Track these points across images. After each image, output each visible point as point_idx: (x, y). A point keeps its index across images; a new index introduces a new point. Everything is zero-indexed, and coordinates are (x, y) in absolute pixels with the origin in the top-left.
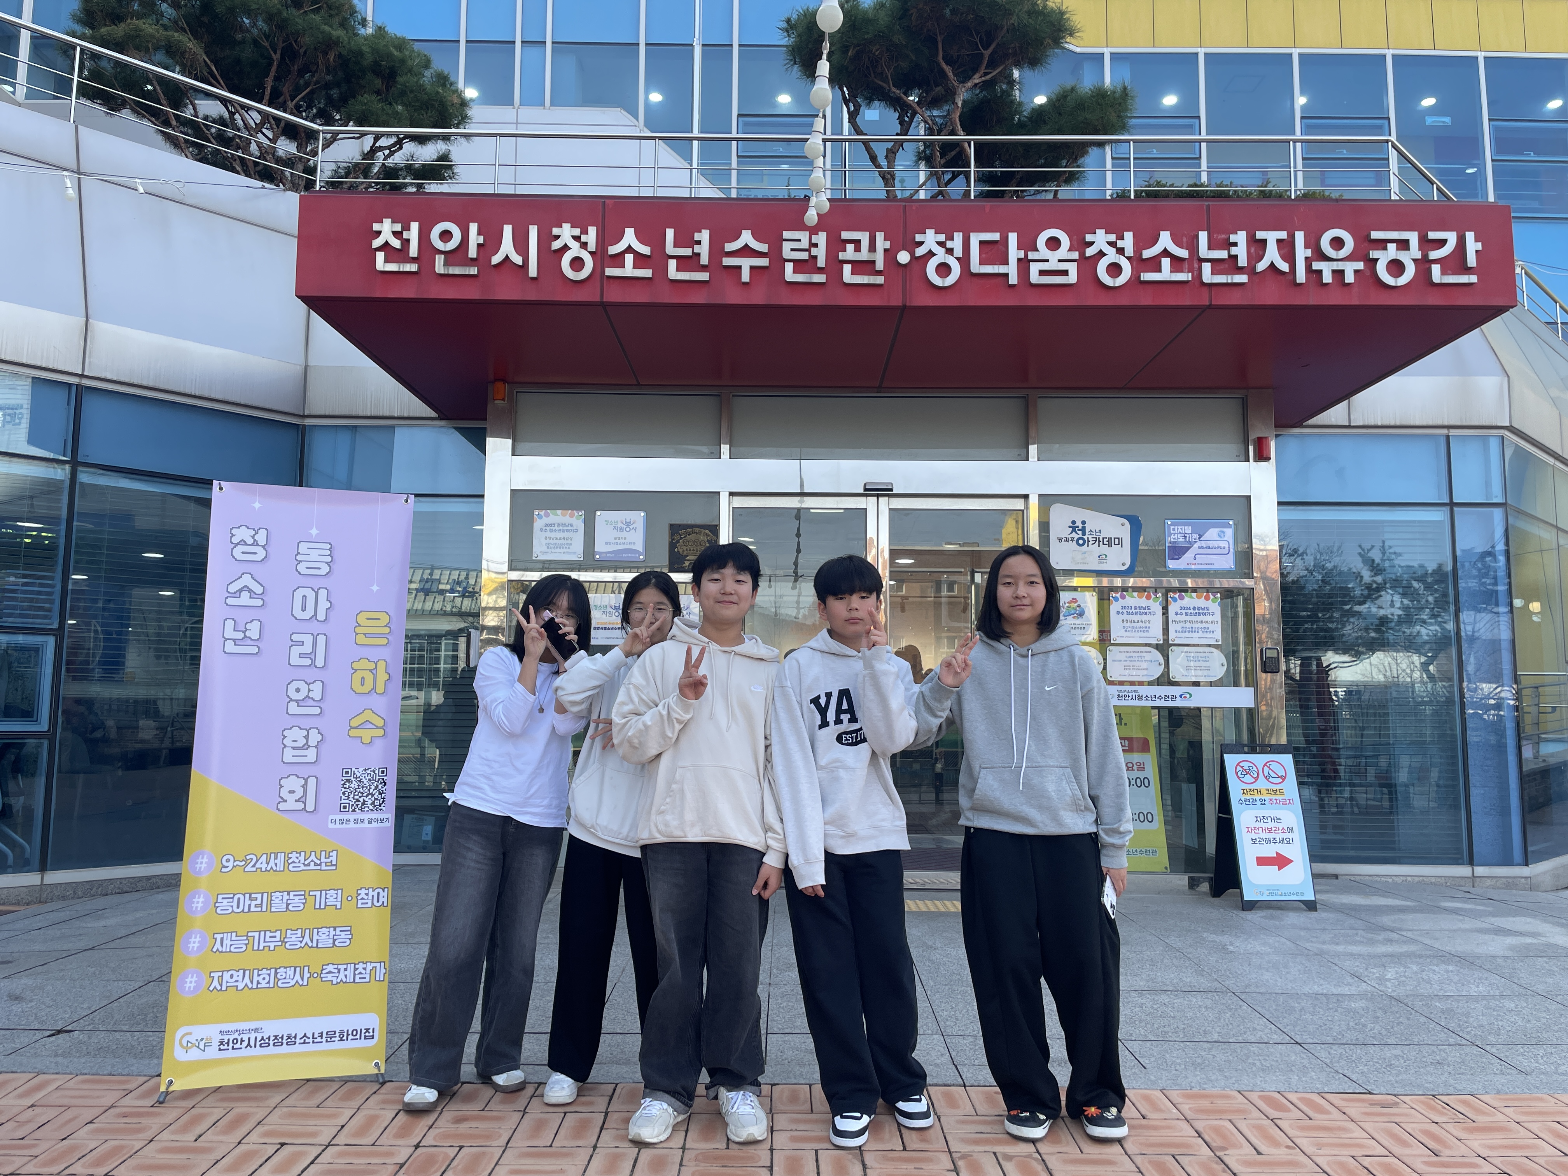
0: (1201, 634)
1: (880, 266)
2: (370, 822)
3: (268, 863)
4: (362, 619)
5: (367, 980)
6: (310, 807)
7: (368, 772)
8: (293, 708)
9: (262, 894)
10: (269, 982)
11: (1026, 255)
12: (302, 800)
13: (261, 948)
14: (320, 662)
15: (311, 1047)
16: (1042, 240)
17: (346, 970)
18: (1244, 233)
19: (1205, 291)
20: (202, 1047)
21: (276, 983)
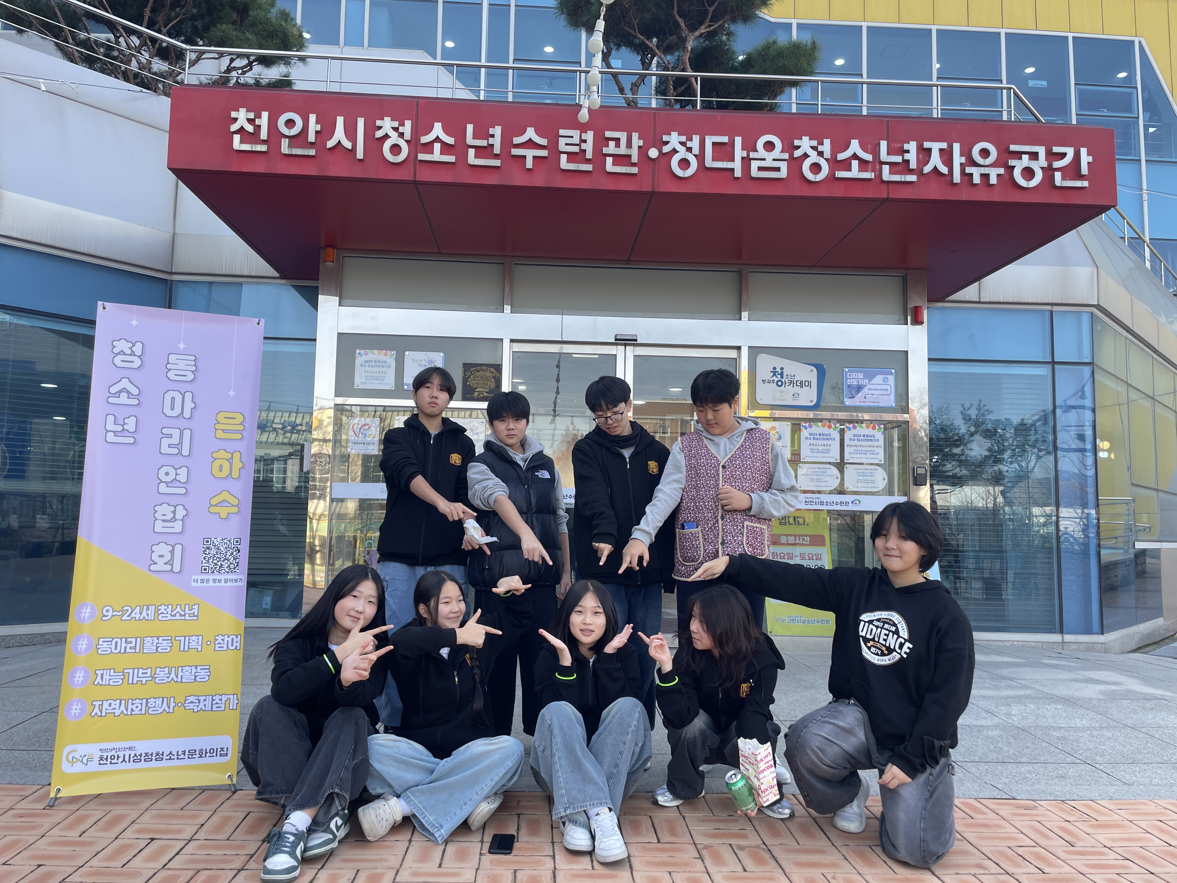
0: (868, 456)
1: (635, 159)
2: (226, 582)
3: (141, 614)
4: (221, 417)
5: (223, 709)
6: (176, 569)
7: (225, 541)
8: (163, 488)
9: (136, 638)
10: (141, 710)
11: (748, 155)
12: (170, 562)
13: (135, 682)
14: (185, 451)
15: (175, 763)
16: (760, 144)
17: (205, 700)
18: (915, 143)
19: (884, 187)
20: (85, 761)
21: (147, 711)
